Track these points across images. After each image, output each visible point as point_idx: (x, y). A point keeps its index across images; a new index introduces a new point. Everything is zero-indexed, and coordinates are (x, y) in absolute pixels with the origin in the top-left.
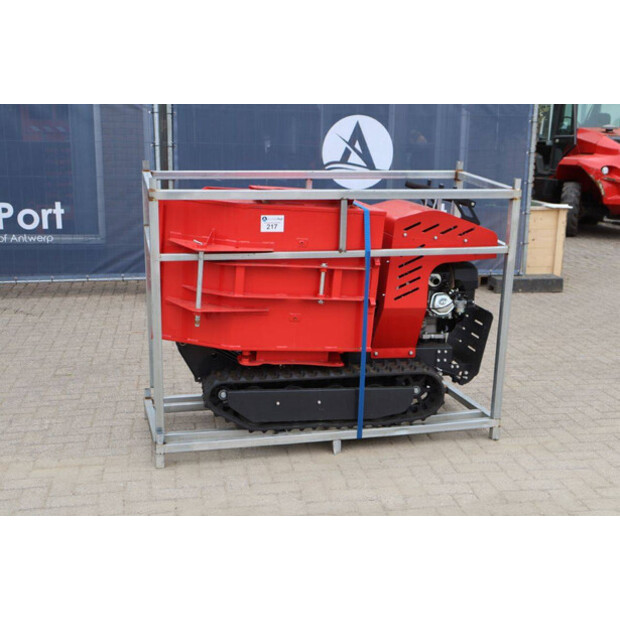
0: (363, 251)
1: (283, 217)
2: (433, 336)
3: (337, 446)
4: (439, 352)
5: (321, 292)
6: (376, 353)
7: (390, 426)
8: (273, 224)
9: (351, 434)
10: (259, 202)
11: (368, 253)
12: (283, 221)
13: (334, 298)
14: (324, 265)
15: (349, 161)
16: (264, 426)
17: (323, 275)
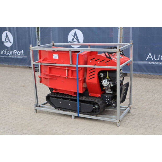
0: (76, 65)
1: (58, 55)
2: (109, 92)
3: (73, 117)
4: (107, 97)
5: (67, 75)
6: (90, 94)
8: (56, 56)
9: (76, 114)
10: (54, 51)
11: (77, 66)
12: (58, 56)
13: (70, 77)
14: (67, 68)
15: (74, 41)
16: (58, 108)
17: (67, 71)
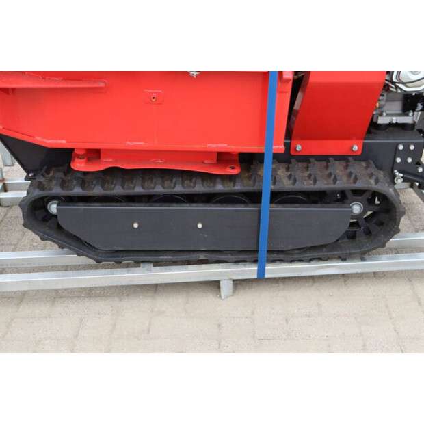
2: (395, 120)
3: (226, 287)
4: (401, 147)
6: (299, 148)
7: (310, 260)
9: (249, 271)
